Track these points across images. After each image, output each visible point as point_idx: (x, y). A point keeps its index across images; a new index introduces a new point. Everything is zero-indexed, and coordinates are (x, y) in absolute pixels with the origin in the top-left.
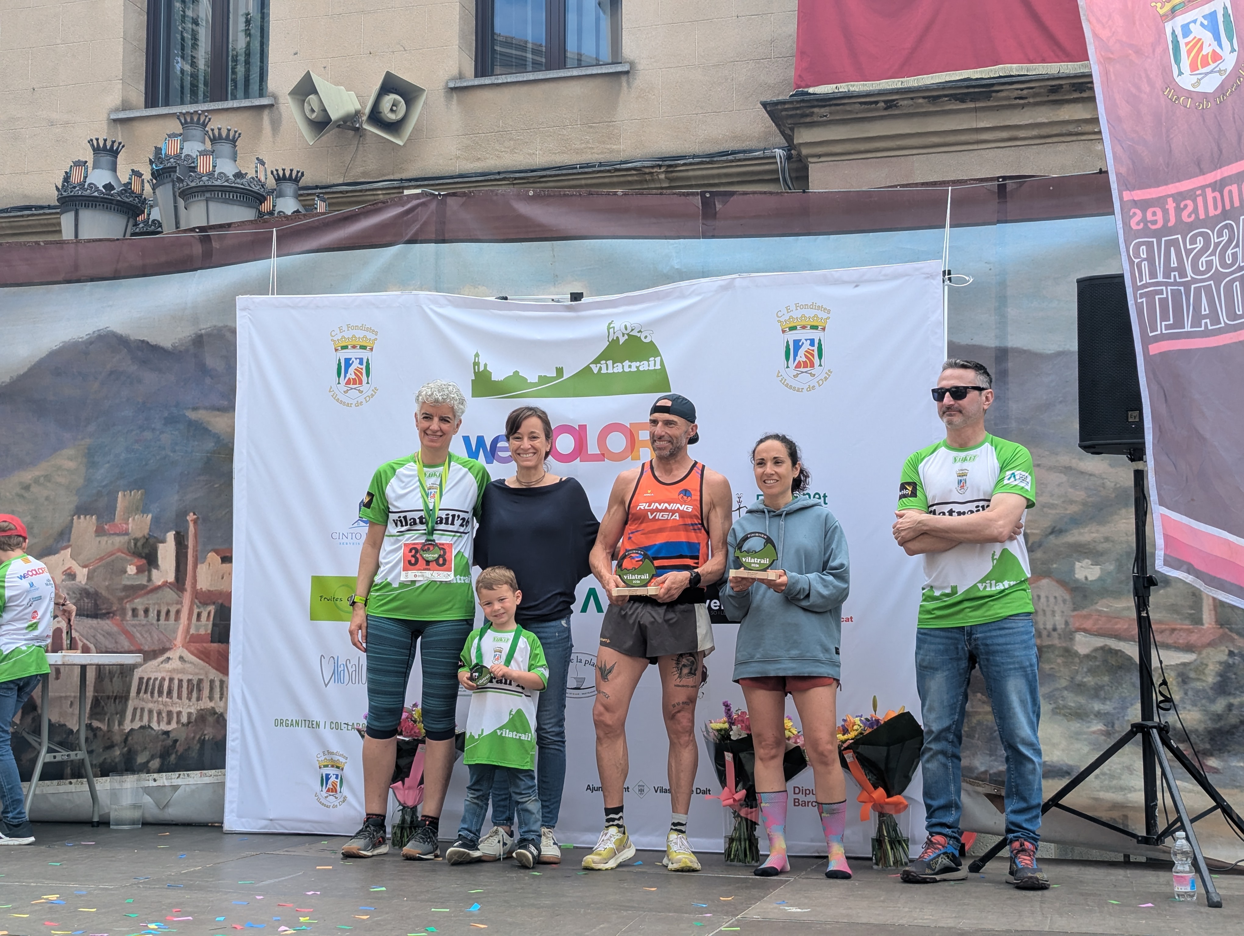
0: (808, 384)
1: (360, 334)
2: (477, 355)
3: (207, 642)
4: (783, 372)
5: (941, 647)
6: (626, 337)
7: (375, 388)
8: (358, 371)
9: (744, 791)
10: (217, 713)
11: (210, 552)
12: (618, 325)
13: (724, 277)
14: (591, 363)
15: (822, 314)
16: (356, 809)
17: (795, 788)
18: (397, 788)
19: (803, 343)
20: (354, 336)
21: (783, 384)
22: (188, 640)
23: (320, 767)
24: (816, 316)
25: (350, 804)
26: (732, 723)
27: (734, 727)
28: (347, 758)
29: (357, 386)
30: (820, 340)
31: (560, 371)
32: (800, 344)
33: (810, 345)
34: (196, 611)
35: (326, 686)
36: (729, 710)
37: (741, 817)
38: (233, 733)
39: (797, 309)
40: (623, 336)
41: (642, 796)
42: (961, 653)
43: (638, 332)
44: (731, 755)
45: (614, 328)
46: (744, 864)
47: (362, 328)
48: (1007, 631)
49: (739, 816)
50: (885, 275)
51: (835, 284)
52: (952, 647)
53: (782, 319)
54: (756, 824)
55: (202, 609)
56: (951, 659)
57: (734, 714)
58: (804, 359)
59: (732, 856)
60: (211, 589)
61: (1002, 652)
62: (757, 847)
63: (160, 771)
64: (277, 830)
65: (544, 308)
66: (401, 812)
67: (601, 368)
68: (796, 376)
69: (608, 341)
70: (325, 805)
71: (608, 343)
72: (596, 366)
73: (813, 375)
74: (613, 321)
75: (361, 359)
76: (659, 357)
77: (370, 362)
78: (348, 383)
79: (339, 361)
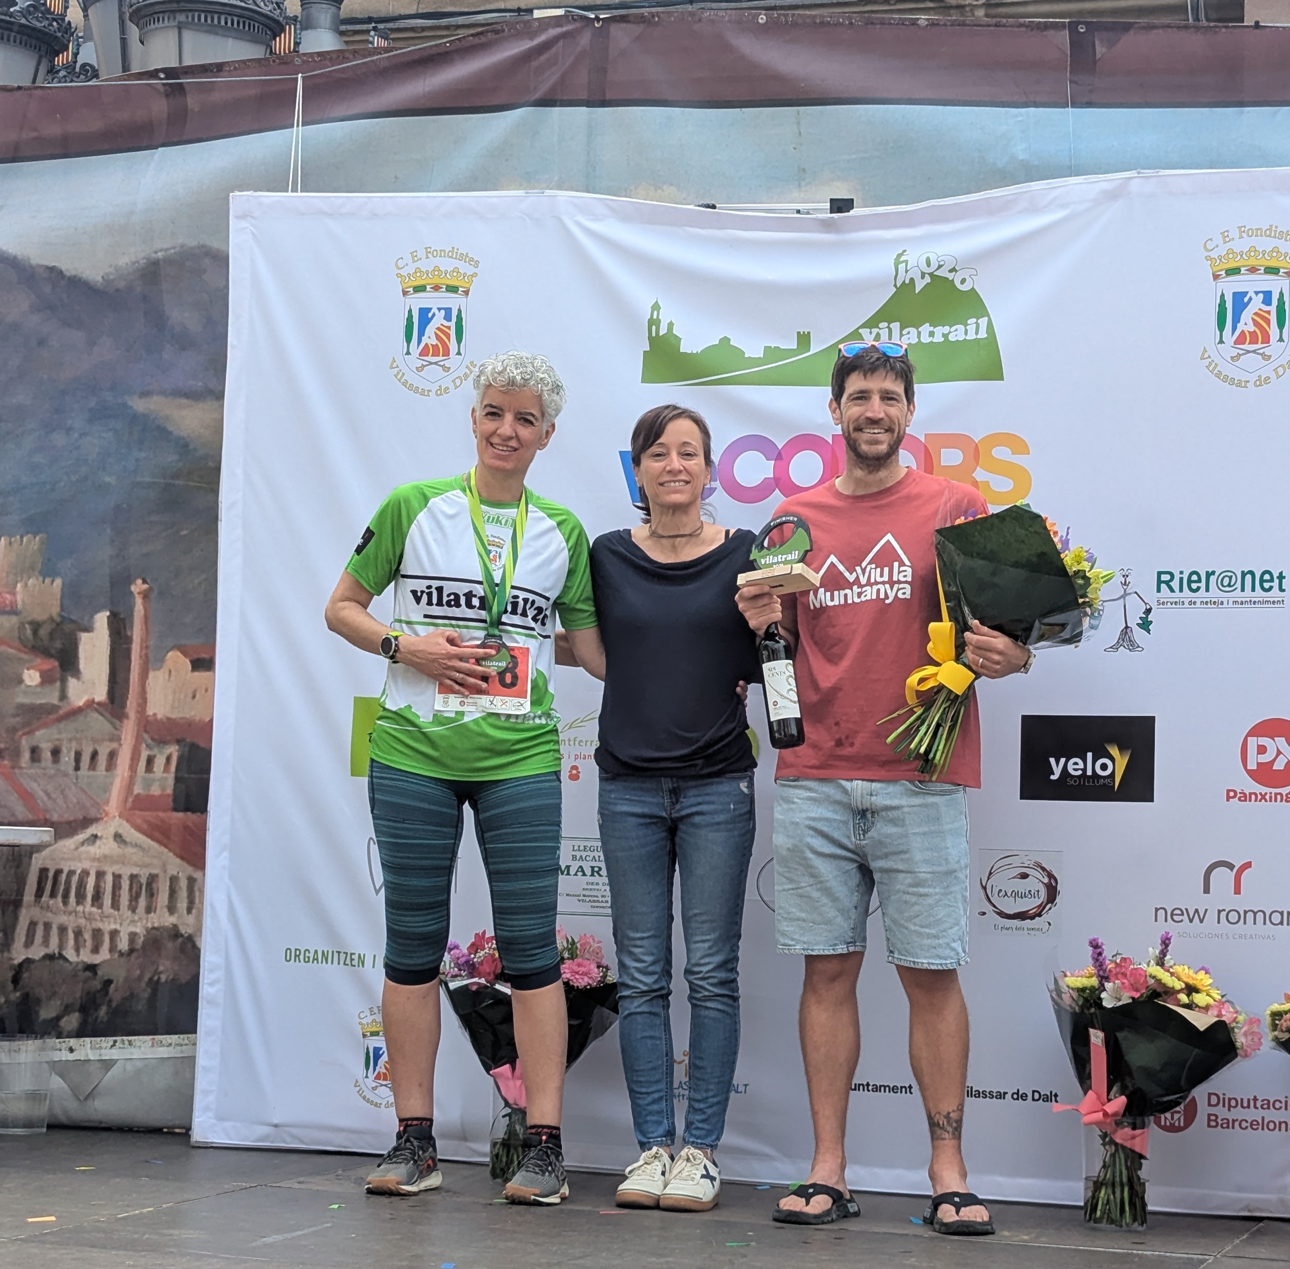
0: (1258, 373)
1: (447, 265)
2: (656, 307)
3: (165, 811)
4: (1212, 351)
6: (928, 279)
7: (472, 363)
8: (442, 331)
9: (1123, 1099)
10: (182, 935)
11: (171, 650)
12: (916, 258)
13: (1109, 176)
14: (861, 327)
15: (1286, 247)
17: (1210, 1095)
18: (501, 1075)
19: (1250, 299)
20: (437, 269)
21: (1212, 372)
22: (129, 804)
23: (364, 1036)
24: (1276, 250)
26: (1104, 978)
27: (1108, 985)
29: (441, 358)
30: (1281, 295)
31: (804, 339)
32: (1246, 300)
33: (1263, 303)
34: (144, 754)
35: (377, 892)
36: (1100, 954)
37: (1116, 1144)
38: (212, 971)
39: (1241, 238)
40: (923, 277)
43: (950, 271)
44: (1101, 1034)
45: (906, 262)
46: (1118, 1228)
47: (453, 254)
49: (1112, 1142)
53: (1213, 255)
54: (1141, 1157)
55: (155, 751)
57: (1107, 962)
58: (1252, 328)
59: (1098, 1213)
60: (173, 716)
62: (1143, 1198)
63: (80, 1033)
64: (285, 1142)
65: (782, 224)
66: (507, 1118)
67: (878, 335)
68: (1235, 358)
69: (895, 285)
70: (372, 1103)
71: (895, 290)
72: (871, 333)
73: (1266, 357)
74: (905, 251)
75: (448, 311)
76: (986, 319)
77: (463, 316)
78: (424, 352)
79: (410, 311)
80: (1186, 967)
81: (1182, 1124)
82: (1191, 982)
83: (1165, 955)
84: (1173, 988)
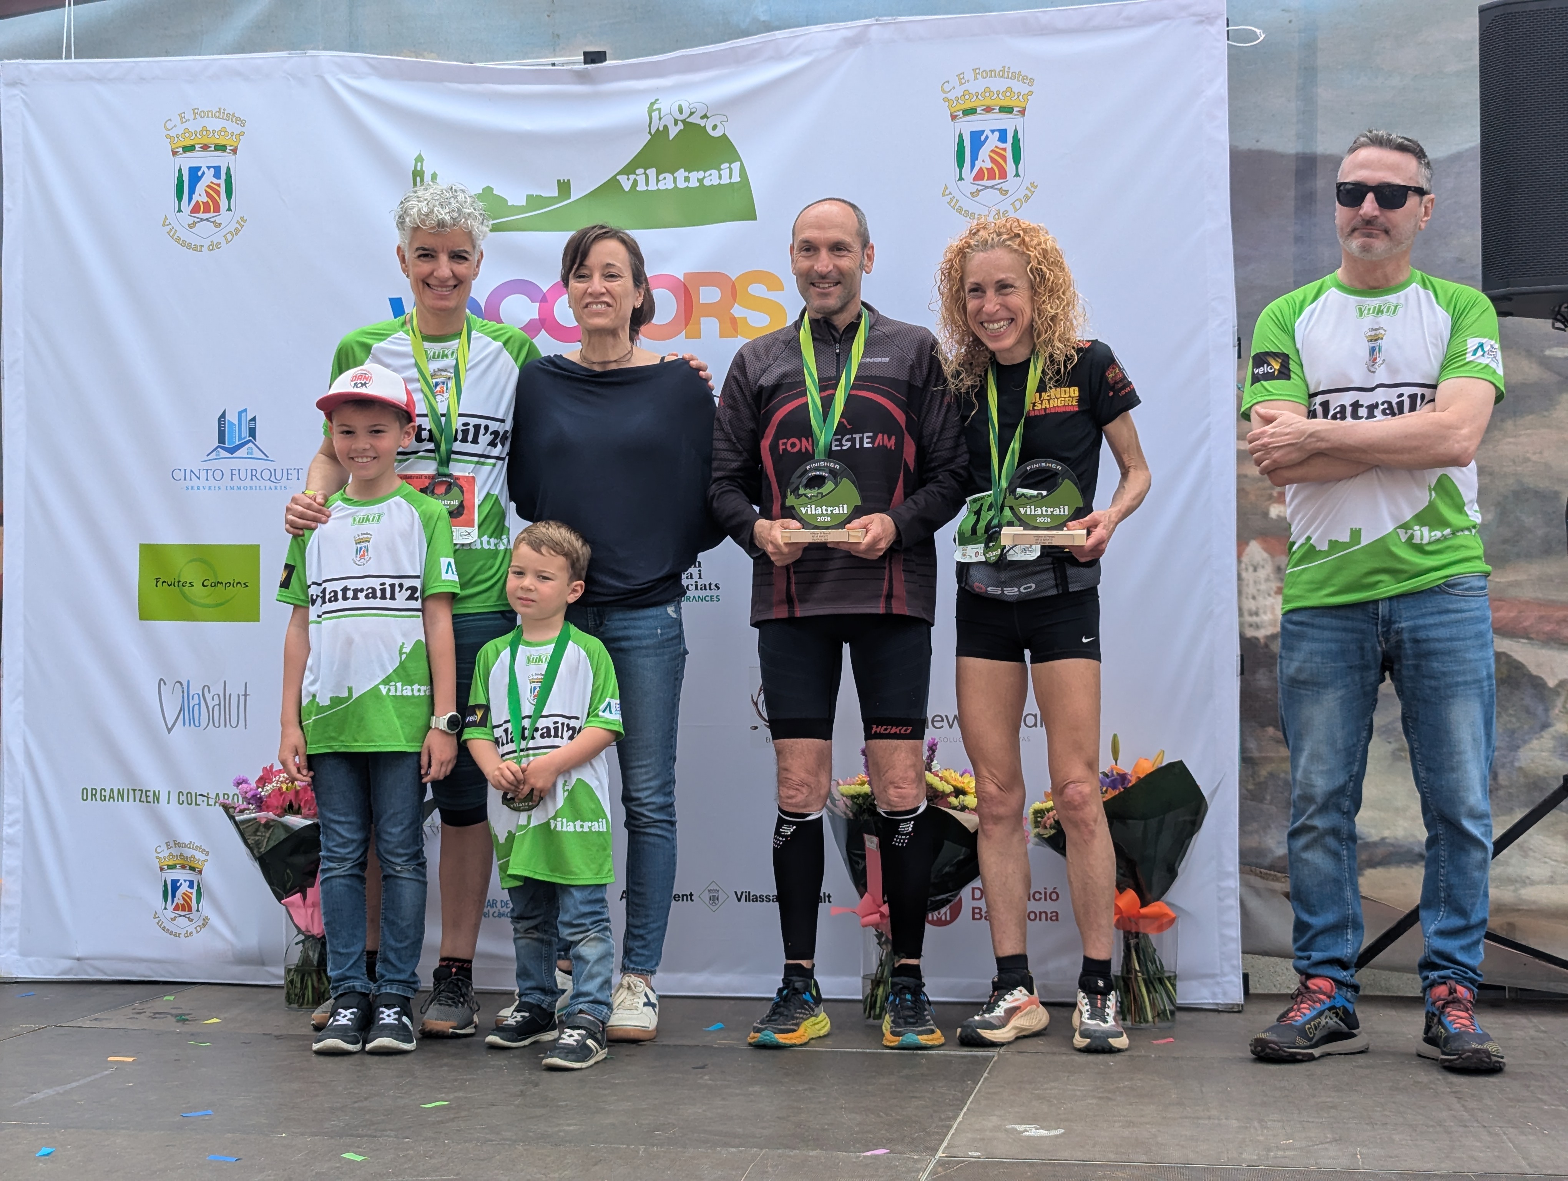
0: (997, 207)
1: (214, 124)
2: (419, 158)
4: (952, 187)
5: (1333, 646)
6: (681, 126)
7: (242, 218)
8: (212, 189)
12: (668, 105)
13: (849, 24)
14: (618, 174)
15: (1018, 87)
16: (224, 939)
18: (293, 903)
19: (987, 137)
20: (204, 129)
21: (953, 208)
23: (162, 869)
24: (1009, 89)
25: (214, 930)
28: (207, 854)
29: (211, 214)
30: (1016, 132)
31: (564, 187)
32: (983, 138)
33: (999, 140)
35: (169, 730)
38: (10, 813)
39: (976, 79)
40: (676, 124)
41: (714, 908)
42: (1370, 657)
43: (702, 118)
44: (875, 840)
45: (659, 110)
47: (221, 114)
48: (1453, 616)
50: (1128, 18)
51: (1042, 35)
52: (1353, 647)
53: (951, 96)
56: (1351, 667)
58: (990, 165)
61: (1443, 653)
64: (89, 975)
65: (539, 76)
66: (301, 945)
67: (635, 181)
68: (975, 194)
69: (650, 133)
70: (171, 933)
71: (650, 137)
72: (628, 179)
73: (1004, 192)
74: (657, 100)
75: (217, 169)
76: (739, 163)
77: (232, 173)
78: (196, 210)
79: (180, 170)
80: (952, 771)
81: (948, 918)
82: (959, 785)
83: (932, 761)
84: (943, 791)
